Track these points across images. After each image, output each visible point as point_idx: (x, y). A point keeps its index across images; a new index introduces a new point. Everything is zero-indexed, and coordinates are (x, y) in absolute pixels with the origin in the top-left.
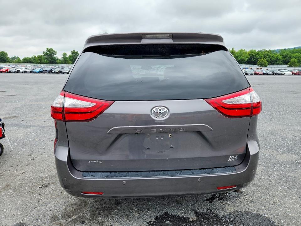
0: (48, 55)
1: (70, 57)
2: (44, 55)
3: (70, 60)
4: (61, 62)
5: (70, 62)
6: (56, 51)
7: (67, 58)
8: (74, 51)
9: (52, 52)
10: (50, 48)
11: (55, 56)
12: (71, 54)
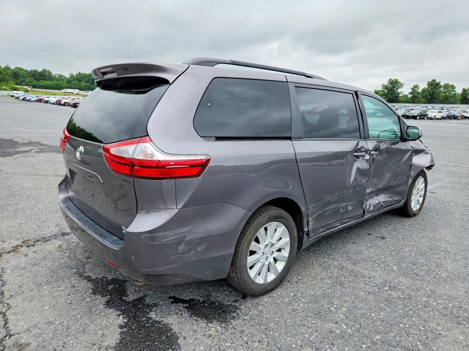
0: (388, 90)
1: (424, 91)
2: (382, 89)
3: (423, 97)
4: (406, 100)
5: (424, 100)
6: (402, 82)
7: (418, 93)
8: (434, 81)
9: (396, 85)
10: (393, 78)
11: (399, 90)
12: (427, 86)
